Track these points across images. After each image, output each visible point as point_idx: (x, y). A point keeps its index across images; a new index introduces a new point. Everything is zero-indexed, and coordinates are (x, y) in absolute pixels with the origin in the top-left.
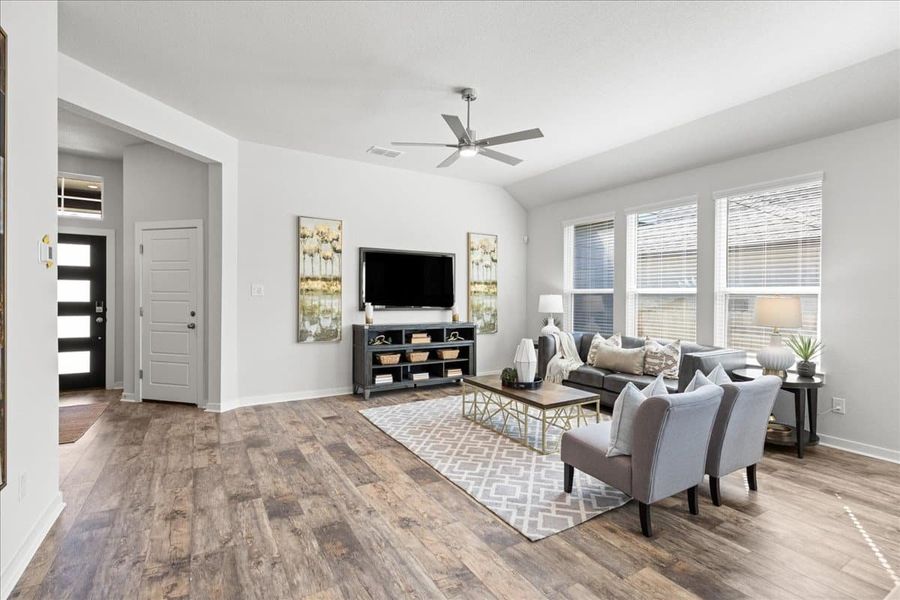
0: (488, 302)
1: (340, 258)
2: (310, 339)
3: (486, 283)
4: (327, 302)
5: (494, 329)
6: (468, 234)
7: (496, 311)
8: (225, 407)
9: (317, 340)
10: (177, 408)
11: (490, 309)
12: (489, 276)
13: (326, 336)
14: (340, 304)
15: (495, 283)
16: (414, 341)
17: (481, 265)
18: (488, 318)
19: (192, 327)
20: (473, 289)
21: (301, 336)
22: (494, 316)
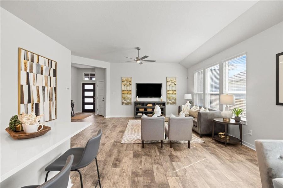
0: (173, 96)
1: (131, 86)
2: (124, 104)
3: (172, 91)
4: (128, 96)
5: (175, 104)
6: (167, 78)
7: (176, 98)
8: (107, 117)
9: (126, 105)
10: (101, 116)
11: (174, 98)
12: (173, 89)
13: (128, 104)
14: (131, 97)
15: (175, 91)
16: (148, 106)
17: (171, 86)
18: (173, 100)
19: (103, 101)
20: (168, 92)
21: (123, 103)
22: (175, 100)
